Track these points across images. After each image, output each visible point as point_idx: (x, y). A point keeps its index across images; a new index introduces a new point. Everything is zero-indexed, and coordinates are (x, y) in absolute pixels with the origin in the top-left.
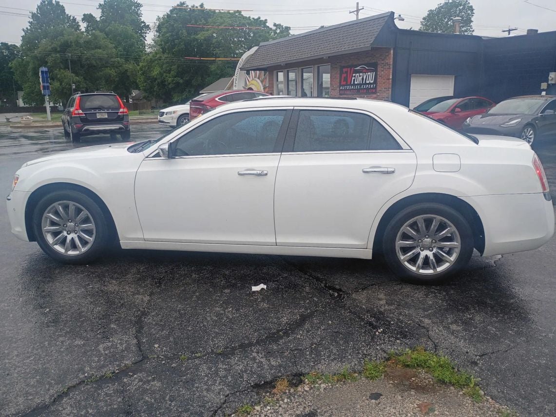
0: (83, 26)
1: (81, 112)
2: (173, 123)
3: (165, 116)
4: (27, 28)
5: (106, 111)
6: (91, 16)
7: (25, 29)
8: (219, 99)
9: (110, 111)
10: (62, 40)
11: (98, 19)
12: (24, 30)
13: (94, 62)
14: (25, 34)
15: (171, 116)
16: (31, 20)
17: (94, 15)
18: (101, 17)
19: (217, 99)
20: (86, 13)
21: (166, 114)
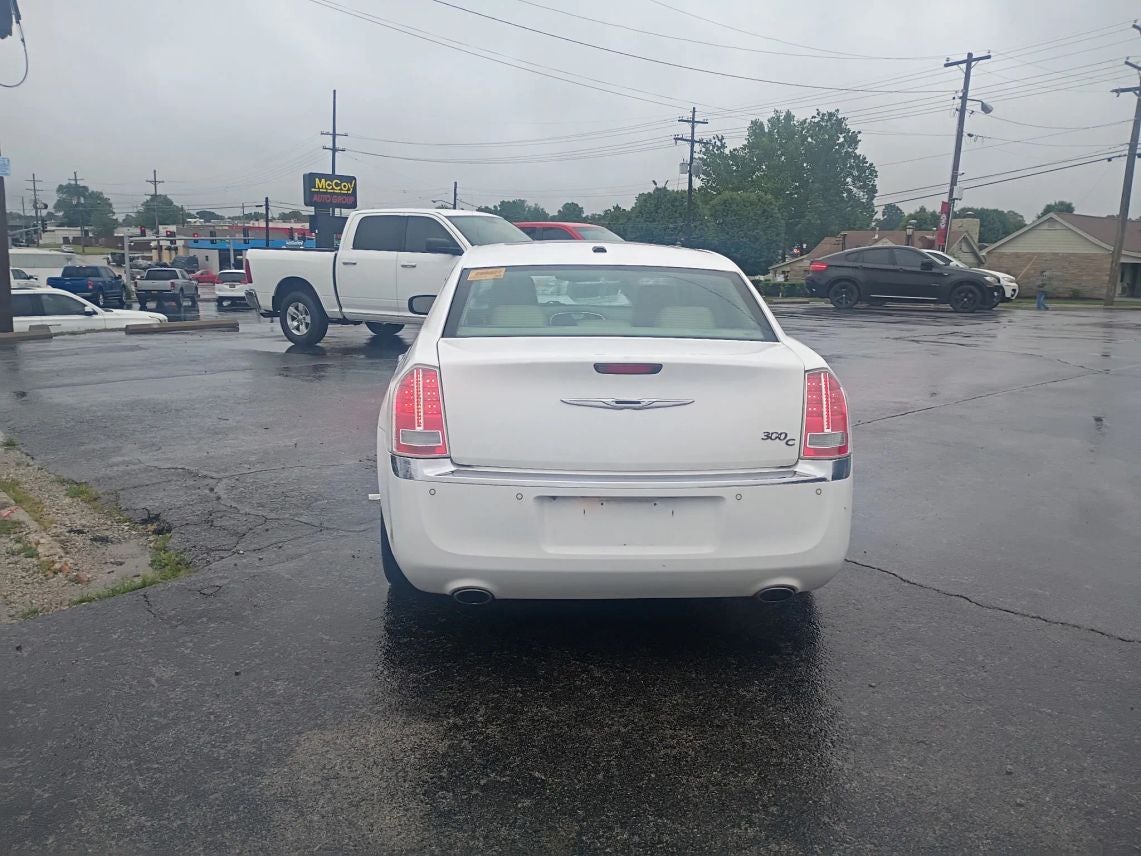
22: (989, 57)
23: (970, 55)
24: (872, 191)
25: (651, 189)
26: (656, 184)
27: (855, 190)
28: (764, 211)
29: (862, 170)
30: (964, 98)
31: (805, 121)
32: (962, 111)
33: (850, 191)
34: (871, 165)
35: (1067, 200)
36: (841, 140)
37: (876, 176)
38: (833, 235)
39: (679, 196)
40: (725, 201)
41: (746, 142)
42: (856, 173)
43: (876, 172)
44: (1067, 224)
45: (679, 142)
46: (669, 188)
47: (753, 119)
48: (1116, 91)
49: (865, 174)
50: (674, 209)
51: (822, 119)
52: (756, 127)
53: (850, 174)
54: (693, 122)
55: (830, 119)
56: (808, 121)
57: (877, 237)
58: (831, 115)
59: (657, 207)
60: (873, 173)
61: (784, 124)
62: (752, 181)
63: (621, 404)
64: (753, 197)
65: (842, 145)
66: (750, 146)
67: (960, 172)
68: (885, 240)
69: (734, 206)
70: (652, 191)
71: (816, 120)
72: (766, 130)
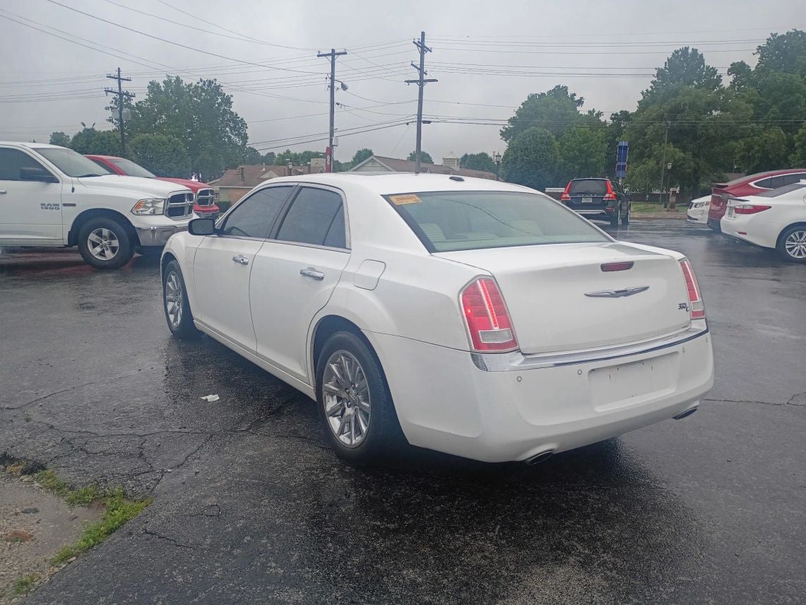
0: (727, 81)
1: (568, 196)
2: (702, 219)
3: (693, 208)
4: (647, 90)
5: (591, 196)
6: (742, 64)
7: (645, 92)
8: (755, 184)
9: (595, 196)
10: (673, 104)
11: (753, 69)
12: (643, 93)
13: (712, 131)
14: (644, 97)
15: (701, 209)
16: (656, 79)
17: (747, 63)
18: (758, 65)
19: (752, 184)
20: (735, 62)
21: (695, 207)
22: (345, 53)
23: (333, 50)
24: (245, 138)
25: (81, 129)
26: (84, 125)
27: (233, 136)
28: (174, 150)
29: (236, 123)
30: (332, 78)
31: (191, 85)
32: (332, 87)
33: (229, 137)
34: (242, 119)
35: (369, 148)
36: (220, 100)
37: (247, 128)
38: (235, 167)
39: (106, 136)
40: (143, 141)
41: (147, 97)
42: (232, 125)
43: (246, 124)
44: (382, 164)
45: (109, 93)
46: (97, 129)
47: (151, 81)
48: (408, 82)
49: (239, 125)
50: (103, 146)
51: (204, 84)
52: (153, 87)
53: (227, 125)
54: (119, 79)
55: (209, 86)
56: (193, 85)
57: (264, 169)
58: (210, 82)
59: (88, 143)
60: (244, 125)
61: (175, 86)
62: (155, 127)
63: (619, 294)
64: (165, 138)
65: (220, 104)
66: (151, 100)
67: (335, 127)
68: (271, 172)
69: (151, 145)
70: (81, 131)
71: (200, 85)
72: (163, 89)
